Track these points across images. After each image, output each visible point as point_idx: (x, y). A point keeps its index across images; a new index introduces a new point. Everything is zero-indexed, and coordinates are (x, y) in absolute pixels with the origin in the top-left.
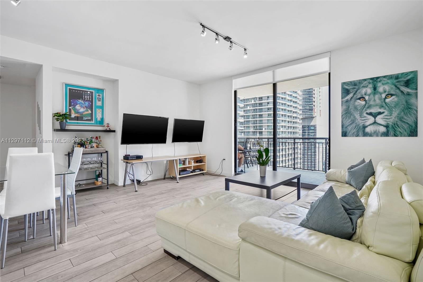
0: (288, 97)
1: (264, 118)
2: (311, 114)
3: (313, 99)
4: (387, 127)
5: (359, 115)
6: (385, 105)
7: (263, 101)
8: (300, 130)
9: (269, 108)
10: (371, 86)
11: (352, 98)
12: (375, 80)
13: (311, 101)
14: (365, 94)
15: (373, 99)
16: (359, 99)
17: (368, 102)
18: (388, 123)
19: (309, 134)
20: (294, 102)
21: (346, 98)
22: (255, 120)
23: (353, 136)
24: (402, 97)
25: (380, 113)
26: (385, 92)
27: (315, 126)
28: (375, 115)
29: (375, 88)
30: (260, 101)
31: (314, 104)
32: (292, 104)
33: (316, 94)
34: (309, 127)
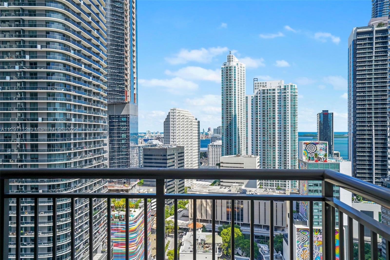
0: (85, 67)
1: (39, 100)
2: (122, 99)
3: (125, 76)
7: (38, 70)
8: (105, 122)
9: (49, 83)
13: (122, 80)
19: (119, 128)
20: (94, 77)
22: (22, 102)
27: (127, 117)
30: (32, 68)
31: (126, 83)
32: (91, 80)
33: (129, 69)
34: (119, 117)
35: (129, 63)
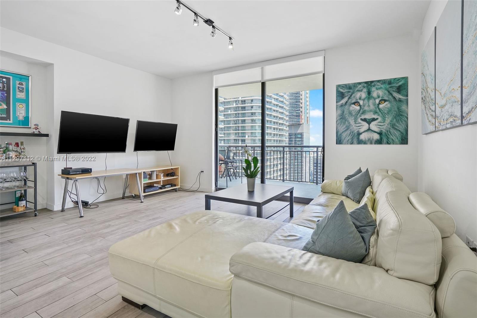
0: (274, 101)
1: (247, 124)
2: (298, 121)
3: (301, 104)
4: (380, 134)
5: (353, 120)
6: (378, 111)
7: (246, 105)
8: (286, 138)
9: (252, 113)
10: (365, 90)
11: (346, 102)
12: (369, 84)
13: (298, 107)
14: (360, 99)
15: (367, 105)
16: (354, 103)
17: (362, 107)
18: (381, 130)
19: (296, 143)
20: (280, 107)
21: (341, 102)
22: (237, 126)
23: (348, 144)
24: (394, 103)
25: (374, 120)
26: (379, 97)
27: (302, 134)
28: (369, 121)
29: (369, 93)
30: (243, 104)
31: (301, 110)
32: (278, 109)
33: (303, 99)
34: (296, 135)
35: (303, 95)
